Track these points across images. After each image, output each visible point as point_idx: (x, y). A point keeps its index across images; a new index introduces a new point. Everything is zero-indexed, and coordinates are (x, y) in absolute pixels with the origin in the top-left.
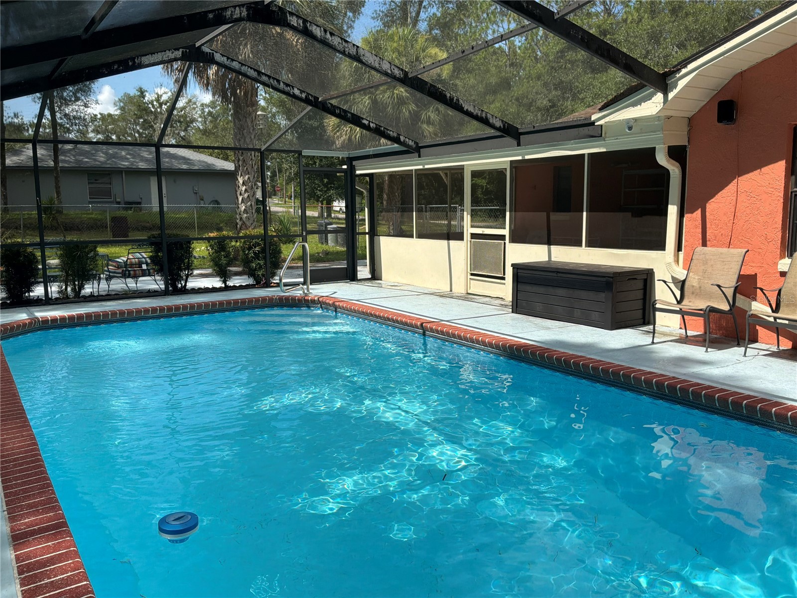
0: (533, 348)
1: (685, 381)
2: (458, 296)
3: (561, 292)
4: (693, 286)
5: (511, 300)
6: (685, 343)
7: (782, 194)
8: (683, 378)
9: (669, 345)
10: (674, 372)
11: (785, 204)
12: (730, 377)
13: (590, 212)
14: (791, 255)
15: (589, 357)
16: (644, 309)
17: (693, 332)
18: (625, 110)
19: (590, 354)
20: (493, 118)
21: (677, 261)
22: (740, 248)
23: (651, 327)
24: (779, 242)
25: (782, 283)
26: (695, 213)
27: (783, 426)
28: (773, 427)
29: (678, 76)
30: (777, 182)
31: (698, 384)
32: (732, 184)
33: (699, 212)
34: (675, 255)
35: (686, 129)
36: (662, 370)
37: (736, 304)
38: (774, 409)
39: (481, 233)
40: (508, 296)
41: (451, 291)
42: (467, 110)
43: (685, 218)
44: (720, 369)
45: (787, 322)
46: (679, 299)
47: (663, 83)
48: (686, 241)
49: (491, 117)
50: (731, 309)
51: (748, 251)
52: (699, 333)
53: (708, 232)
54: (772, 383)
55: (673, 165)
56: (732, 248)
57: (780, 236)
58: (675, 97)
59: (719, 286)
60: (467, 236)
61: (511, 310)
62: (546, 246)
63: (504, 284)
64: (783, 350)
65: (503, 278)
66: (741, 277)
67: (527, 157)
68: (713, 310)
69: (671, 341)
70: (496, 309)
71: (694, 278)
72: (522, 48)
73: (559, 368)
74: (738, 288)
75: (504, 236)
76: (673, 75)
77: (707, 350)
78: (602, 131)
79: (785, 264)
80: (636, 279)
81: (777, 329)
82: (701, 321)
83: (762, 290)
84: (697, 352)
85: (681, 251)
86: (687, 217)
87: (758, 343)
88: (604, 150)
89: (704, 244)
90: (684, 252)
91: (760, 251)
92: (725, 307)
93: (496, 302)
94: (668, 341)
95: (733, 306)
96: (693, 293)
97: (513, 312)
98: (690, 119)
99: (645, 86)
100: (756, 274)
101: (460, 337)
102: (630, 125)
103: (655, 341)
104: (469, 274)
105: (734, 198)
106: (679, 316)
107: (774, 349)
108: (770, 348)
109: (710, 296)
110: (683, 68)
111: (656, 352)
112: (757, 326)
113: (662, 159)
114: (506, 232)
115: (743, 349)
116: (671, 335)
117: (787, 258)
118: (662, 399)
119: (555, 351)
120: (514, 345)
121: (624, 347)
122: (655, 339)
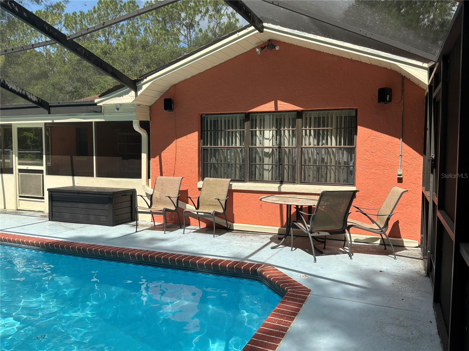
0: (62, 243)
1: (153, 252)
2: (10, 212)
3: (81, 205)
4: (157, 198)
5: (48, 212)
6: (154, 230)
7: (197, 149)
8: (152, 250)
9: (145, 232)
10: (147, 248)
11: (199, 153)
12: (177, 246)
13: (98, 156)
14: (203, 180)
15: (98, 244)
16: (131, 212)
17: (158, 223)
18: (114, 98)
19: (99, 243)
20: (30, 95)
21: (148, 184)
22: (179, 176)
23: (136, 222)
24: (197, 173)
25: (200, 194)
26: (156, 158)
27: (202, 270)
28: (197, 271)
29: (142, 82)
30: (195, 142)
31: (160, 253)
32: (173, 143)
33: (158, 157)
34: (146, 181)
35: (148, 112)
36: (140, 247)
37: (179, 206)
38: (197, 261)
39: (26, 168)
40: (47, 210)
41: (5, 208)
42: (11, 88)
43: (151, 161)
44: (172, 242)
45: (203, 214)
46: (149, 205)
47: (134, 85)
48: (152, 173)
49: (29, 94)
50: (176, 209)
51: (183, 178)
52: (161, 223)
53: (163, 168)
54: (196, 247)
55: (143, 131)
56: (175, 176)
57: (198, 170)
58: (141, 94)
59: (169, 197)
60: (16, 171)
61: (48, 219)
62: (71, 177)
63: (44, 202)
64: (202, 228)
65: (43, 198)
66: (180, 192)
67: (55, 121)
68: (167, 210)
69: (146, 229)
70: (37, 219)
71: (157, 193)
72: (55, 54)
73: (79, 254)
74: (179, 197)
75: (43, 171)
76: (139, 82)
77: (165, 232)
78: (101, 109)
79: (200, 184)
80: (126, 195)
81: (199, 218)
82: (162, 217)
83: (190, 198)
84: (159, 234)
85: (150, 178)
86: (152, 160)
87: (190, 226)
88: (104, 120)
89: (161, 175)
90: (152, 179)
91: (189, 177)
92: (173, 208)
93: (38, 214)
94: (145, 230)
95: (177, 207)
96: (157, 202)
97: (49, 220)
98: (150, 107)
99: (124, 86)
100: (187, 190)
101: (10, 241)
102: (118, 107)
103: (137, 231)
104: (18, 196)
105: (175, 150)
106: (150, 215)
107: (198, 228)
108: (196, 228)
109: (165, 203)
110: (144, 79)
111: (138, 237)
112: (189, 217)
113: (137, 127)
114: (43, 168)
115: (183, 229)
116: (146, 226)
117: (201, 181)
118: (140, 264)
119: (77, 243)
120: (49, 242)
121: (120, 236)
122: (137, 229)
